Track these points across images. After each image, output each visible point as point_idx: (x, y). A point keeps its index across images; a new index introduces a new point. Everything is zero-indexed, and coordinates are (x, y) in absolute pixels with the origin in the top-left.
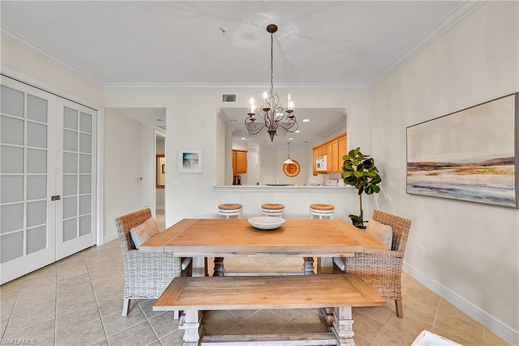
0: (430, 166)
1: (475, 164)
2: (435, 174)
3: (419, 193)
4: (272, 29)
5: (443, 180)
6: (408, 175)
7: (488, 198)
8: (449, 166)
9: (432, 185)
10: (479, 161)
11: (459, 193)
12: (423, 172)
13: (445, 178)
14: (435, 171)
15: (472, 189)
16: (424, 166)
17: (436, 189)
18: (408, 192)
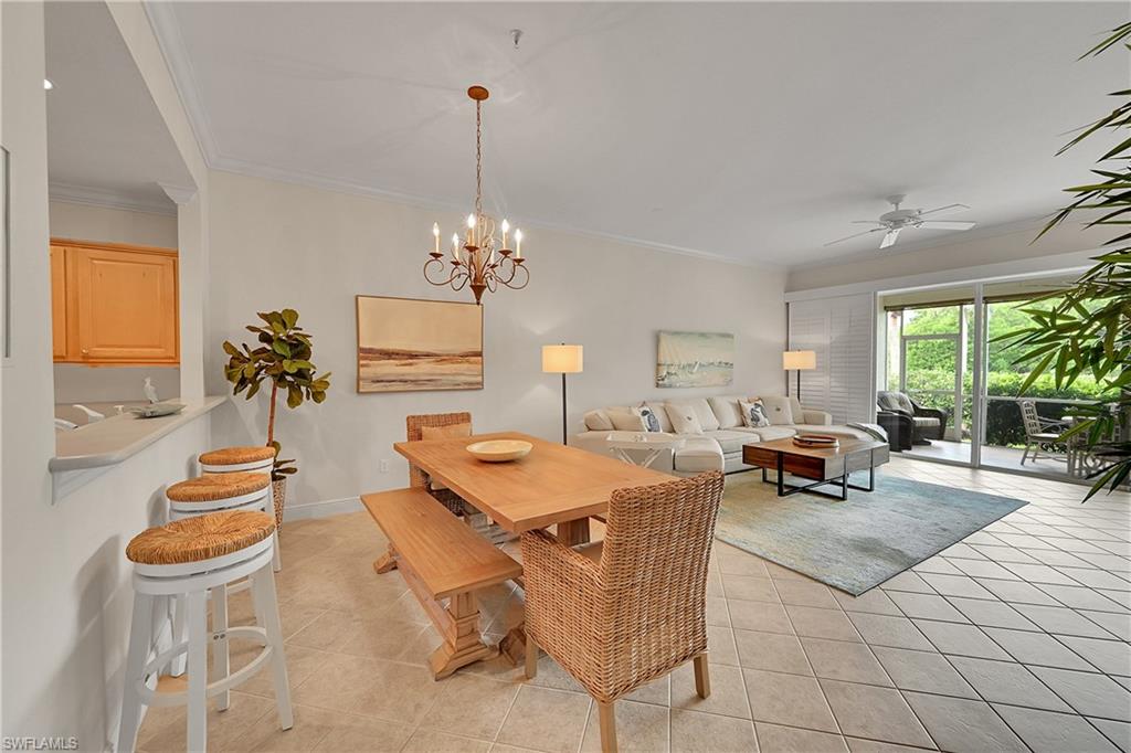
0: (403, 355)
1: (454, 355)
2: (411, 364)
3: (384, 389)
4: (478, 94)
5: (421, 371)
6: (359, 366)
7: (465, 384)
8: (428, 355)
9: (407, 378)
10: (458, 353)
11: (440, 383)
12: (392, 361)
13: (423, 368)
14: (411, 361)
15: (451, 378)
16: (393, 353)
17: (412, 381)
18: (361, 390)
